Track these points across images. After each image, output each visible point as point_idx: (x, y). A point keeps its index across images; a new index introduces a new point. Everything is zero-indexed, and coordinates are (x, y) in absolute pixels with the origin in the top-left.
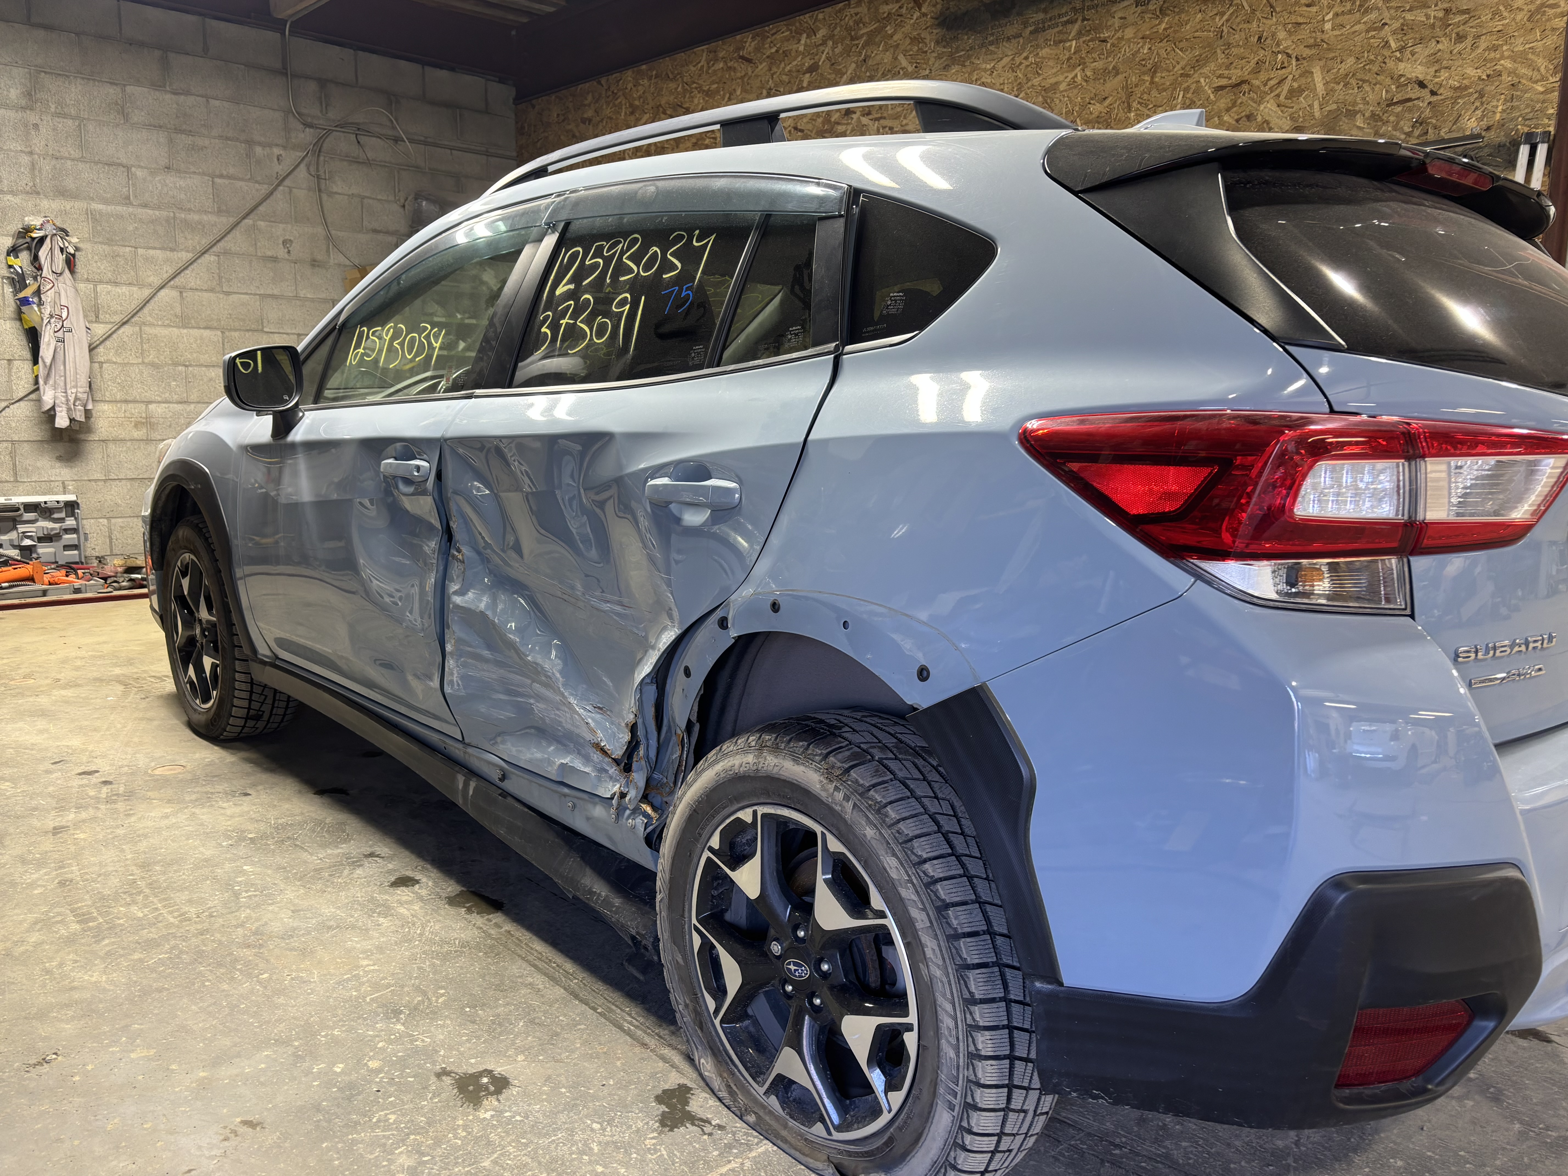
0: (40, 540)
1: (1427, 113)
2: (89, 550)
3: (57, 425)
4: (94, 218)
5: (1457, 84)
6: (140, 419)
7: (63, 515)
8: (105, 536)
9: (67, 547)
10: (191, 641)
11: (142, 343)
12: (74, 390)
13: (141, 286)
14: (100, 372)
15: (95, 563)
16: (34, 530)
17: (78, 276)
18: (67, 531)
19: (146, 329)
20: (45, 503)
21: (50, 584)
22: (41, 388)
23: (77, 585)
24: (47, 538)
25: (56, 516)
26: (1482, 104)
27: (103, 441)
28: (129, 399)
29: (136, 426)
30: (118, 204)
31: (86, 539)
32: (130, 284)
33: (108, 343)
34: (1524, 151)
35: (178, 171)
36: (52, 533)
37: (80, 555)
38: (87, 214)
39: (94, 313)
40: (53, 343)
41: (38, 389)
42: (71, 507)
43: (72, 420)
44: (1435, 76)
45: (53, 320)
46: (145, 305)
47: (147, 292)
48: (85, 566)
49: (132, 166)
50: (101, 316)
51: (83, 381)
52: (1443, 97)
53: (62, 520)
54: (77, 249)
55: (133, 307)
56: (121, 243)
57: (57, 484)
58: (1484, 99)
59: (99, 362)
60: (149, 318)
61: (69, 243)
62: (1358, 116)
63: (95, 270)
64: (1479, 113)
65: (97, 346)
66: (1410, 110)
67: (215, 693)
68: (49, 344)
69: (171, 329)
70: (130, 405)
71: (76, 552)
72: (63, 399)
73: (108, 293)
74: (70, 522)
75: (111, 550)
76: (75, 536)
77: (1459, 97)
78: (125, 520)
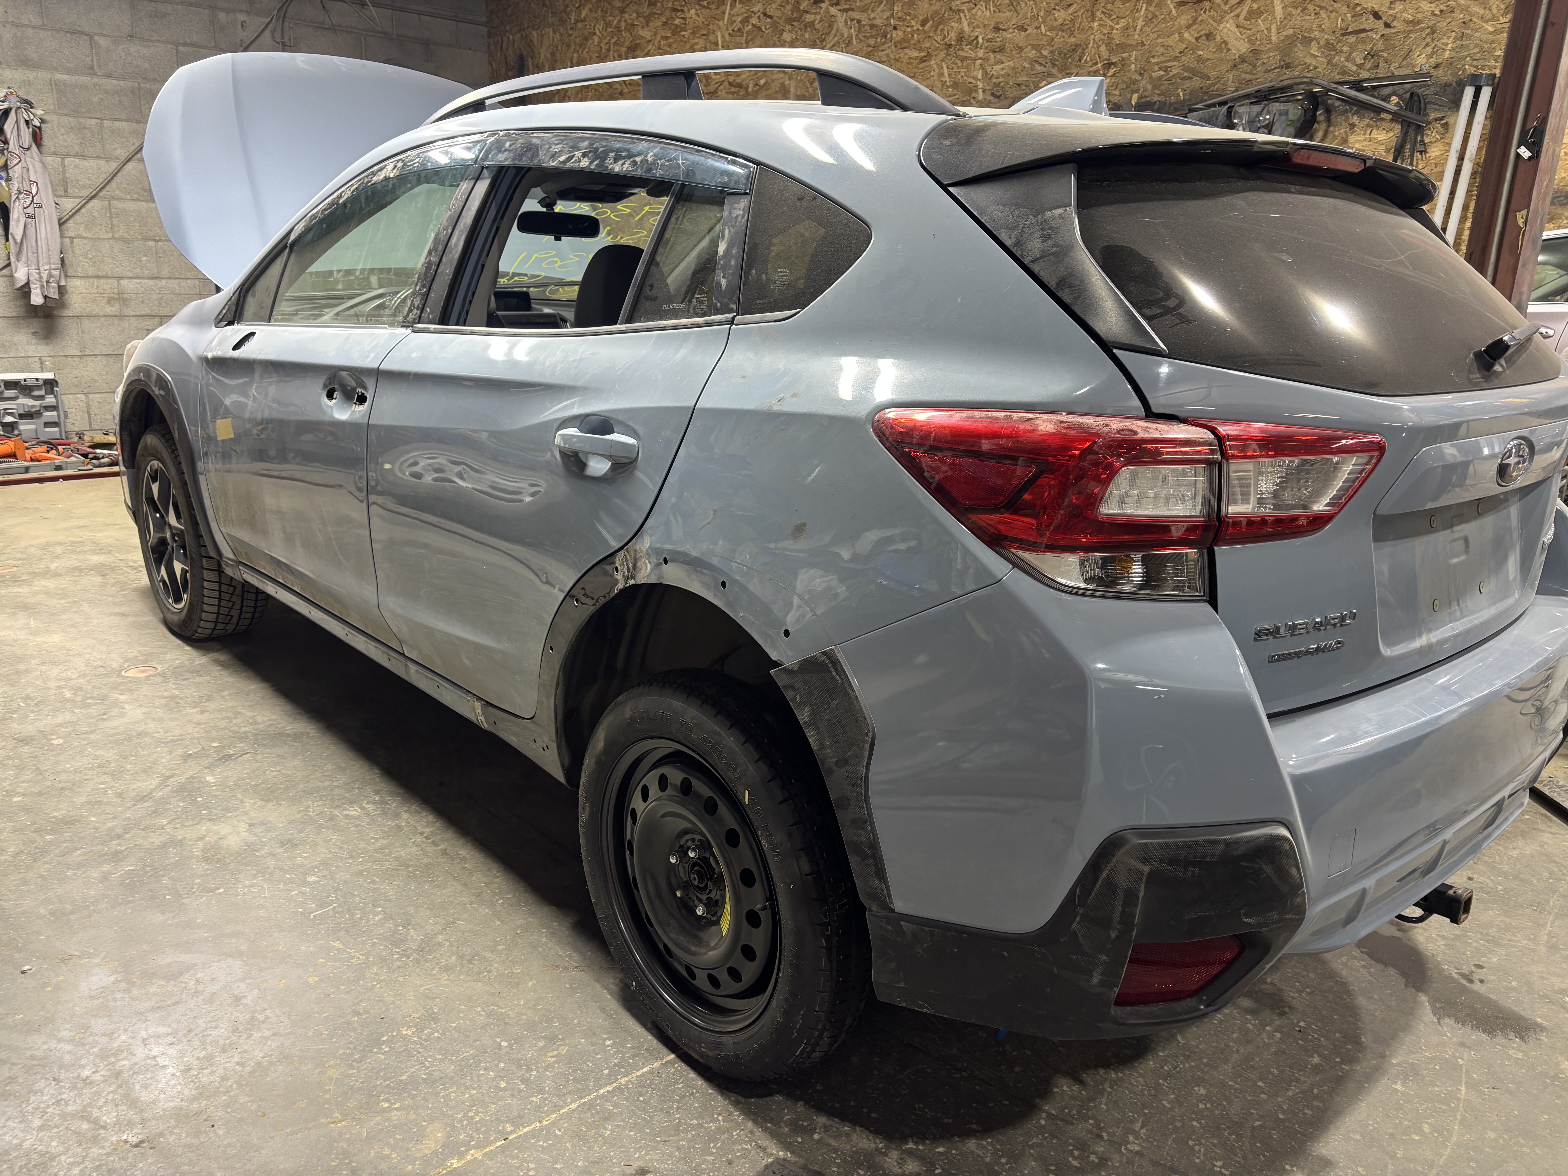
0: (21, 416)
1: (1380, 45)
2: (69, 425)
3: (32, 303)
4: (59, 89)
5: (1410, 18)
6: (112, 295)
7: (42, 392)
8: (83, 412)
9: (47, 424)
10: (163, 542)
11: (111, 217)
12: (47, 267)
13: (109, 159)
14: (71, 247)
15: (76, 439)
16: (15, 407)
17: (45, 149)
18: (47, 408)
19: (115, 203)
20: (25, 380)
21: (32, 460)
22: (13, 264)
23: (57, 462)
24: (28, 415)
25: (36, 393)
26: (1433, 40)
27: (77, 317)
28: (101, 274)
29: (109, 302)
30: (82, 74)
31: (66, 417)
32: (97, 157)
33: (77, 218)
34: (1469, 93)
35: (142, 39)
36: (33, 410)
37: (60, 431)
38: (51, 84)
39: (62, 187)
40: (23, 220)
41: (9, 265)
42: (50, 385)
43: (45, 297)
44: (1390, 8)
45: (21, 196)
46: (113, 178)
47: (114, 165)
48: (65, 441)
49: (95, 34)
50: (70, 191)
51: (56, 258)
52: (1395, 30)
53: (41, 398)
54: (43, 121)
55: (101, 180)
56: (87, 115)
57: (34, 359)
58: (1435, 35)
59: (69, 237)
60: (117, 192)
61: (34, 115)
62: (1313, 43)
63: (61, 143)
64: (1429, 50)
65: (67, 220)
66: (1363, 41)
67: (185, 596)
68: (18, 221)
69: (139, 203)
70: (102, 281)
71: (56, 429)
72: (37, 276)
73: (76, 166)
74: (50, 400)
75: (90, 426)
76: (55, 413)
77: (1411, 31)
78: (102, 395)
